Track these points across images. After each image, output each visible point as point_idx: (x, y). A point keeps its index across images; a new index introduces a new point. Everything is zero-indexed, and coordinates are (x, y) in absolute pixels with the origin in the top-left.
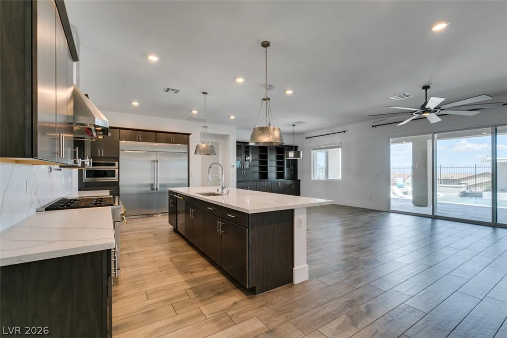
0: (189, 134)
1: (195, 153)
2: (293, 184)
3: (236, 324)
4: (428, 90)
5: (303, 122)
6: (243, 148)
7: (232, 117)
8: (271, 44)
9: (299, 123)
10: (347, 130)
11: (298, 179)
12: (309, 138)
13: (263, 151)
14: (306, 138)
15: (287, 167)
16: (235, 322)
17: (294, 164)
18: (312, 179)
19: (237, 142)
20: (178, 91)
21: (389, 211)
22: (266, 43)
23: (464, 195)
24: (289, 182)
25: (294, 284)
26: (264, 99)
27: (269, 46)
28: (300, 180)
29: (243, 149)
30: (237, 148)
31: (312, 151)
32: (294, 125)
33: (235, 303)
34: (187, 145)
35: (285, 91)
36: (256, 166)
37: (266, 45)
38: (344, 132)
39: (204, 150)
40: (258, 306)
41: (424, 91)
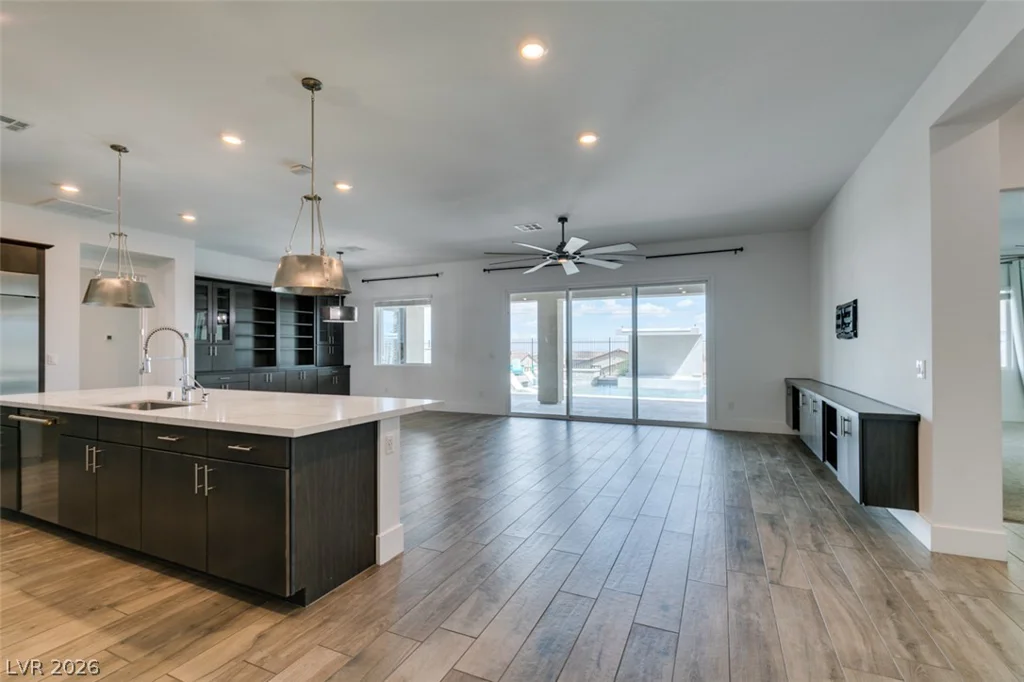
0: (43, 247)
1: (85, 300)
2: (335, 375)
3: (276, 674)
4: (566, 223)
5: (361, 249)
6: (212, 292)
7: (189, 218)
8: (323, 86)
9: (352, 249)
10: (442, 273)
11: (346, 363)
12: (368, 281)
13: (264, 301)
14: (363, 281)
15: (321, 340)
16: (272, 670)
17: (336, 332)
18: (375, 364)
19: (197, 278)
20: (24, 125)
21: (509, 416)
22: (312, 82)
23: (598, 383)
24: (326, 371)
25: (379, 566)
26: (307, 198)
27: (320, 89)
28: (349, 366)
29: (213, 297)
30: (196, 293)
31: (375, 309)
32: (340, 253)
33: (261, 636)
34: (37, 276)
35: (335, 183)
36: (247, 336)
37: (311, 85)
38: (437, 275)
39: (118, 293)
40: (317, 624)
41: (560, 224)
